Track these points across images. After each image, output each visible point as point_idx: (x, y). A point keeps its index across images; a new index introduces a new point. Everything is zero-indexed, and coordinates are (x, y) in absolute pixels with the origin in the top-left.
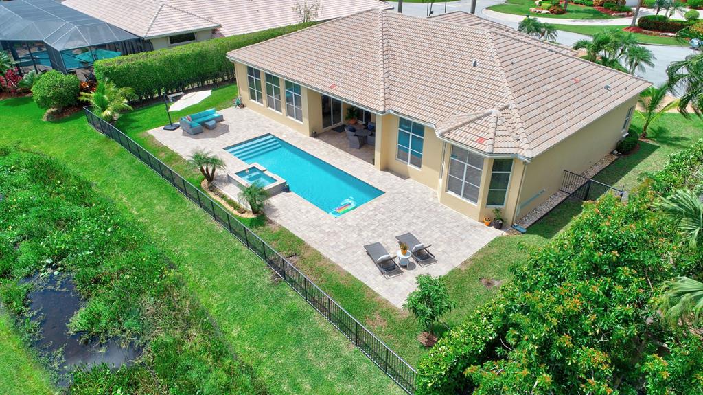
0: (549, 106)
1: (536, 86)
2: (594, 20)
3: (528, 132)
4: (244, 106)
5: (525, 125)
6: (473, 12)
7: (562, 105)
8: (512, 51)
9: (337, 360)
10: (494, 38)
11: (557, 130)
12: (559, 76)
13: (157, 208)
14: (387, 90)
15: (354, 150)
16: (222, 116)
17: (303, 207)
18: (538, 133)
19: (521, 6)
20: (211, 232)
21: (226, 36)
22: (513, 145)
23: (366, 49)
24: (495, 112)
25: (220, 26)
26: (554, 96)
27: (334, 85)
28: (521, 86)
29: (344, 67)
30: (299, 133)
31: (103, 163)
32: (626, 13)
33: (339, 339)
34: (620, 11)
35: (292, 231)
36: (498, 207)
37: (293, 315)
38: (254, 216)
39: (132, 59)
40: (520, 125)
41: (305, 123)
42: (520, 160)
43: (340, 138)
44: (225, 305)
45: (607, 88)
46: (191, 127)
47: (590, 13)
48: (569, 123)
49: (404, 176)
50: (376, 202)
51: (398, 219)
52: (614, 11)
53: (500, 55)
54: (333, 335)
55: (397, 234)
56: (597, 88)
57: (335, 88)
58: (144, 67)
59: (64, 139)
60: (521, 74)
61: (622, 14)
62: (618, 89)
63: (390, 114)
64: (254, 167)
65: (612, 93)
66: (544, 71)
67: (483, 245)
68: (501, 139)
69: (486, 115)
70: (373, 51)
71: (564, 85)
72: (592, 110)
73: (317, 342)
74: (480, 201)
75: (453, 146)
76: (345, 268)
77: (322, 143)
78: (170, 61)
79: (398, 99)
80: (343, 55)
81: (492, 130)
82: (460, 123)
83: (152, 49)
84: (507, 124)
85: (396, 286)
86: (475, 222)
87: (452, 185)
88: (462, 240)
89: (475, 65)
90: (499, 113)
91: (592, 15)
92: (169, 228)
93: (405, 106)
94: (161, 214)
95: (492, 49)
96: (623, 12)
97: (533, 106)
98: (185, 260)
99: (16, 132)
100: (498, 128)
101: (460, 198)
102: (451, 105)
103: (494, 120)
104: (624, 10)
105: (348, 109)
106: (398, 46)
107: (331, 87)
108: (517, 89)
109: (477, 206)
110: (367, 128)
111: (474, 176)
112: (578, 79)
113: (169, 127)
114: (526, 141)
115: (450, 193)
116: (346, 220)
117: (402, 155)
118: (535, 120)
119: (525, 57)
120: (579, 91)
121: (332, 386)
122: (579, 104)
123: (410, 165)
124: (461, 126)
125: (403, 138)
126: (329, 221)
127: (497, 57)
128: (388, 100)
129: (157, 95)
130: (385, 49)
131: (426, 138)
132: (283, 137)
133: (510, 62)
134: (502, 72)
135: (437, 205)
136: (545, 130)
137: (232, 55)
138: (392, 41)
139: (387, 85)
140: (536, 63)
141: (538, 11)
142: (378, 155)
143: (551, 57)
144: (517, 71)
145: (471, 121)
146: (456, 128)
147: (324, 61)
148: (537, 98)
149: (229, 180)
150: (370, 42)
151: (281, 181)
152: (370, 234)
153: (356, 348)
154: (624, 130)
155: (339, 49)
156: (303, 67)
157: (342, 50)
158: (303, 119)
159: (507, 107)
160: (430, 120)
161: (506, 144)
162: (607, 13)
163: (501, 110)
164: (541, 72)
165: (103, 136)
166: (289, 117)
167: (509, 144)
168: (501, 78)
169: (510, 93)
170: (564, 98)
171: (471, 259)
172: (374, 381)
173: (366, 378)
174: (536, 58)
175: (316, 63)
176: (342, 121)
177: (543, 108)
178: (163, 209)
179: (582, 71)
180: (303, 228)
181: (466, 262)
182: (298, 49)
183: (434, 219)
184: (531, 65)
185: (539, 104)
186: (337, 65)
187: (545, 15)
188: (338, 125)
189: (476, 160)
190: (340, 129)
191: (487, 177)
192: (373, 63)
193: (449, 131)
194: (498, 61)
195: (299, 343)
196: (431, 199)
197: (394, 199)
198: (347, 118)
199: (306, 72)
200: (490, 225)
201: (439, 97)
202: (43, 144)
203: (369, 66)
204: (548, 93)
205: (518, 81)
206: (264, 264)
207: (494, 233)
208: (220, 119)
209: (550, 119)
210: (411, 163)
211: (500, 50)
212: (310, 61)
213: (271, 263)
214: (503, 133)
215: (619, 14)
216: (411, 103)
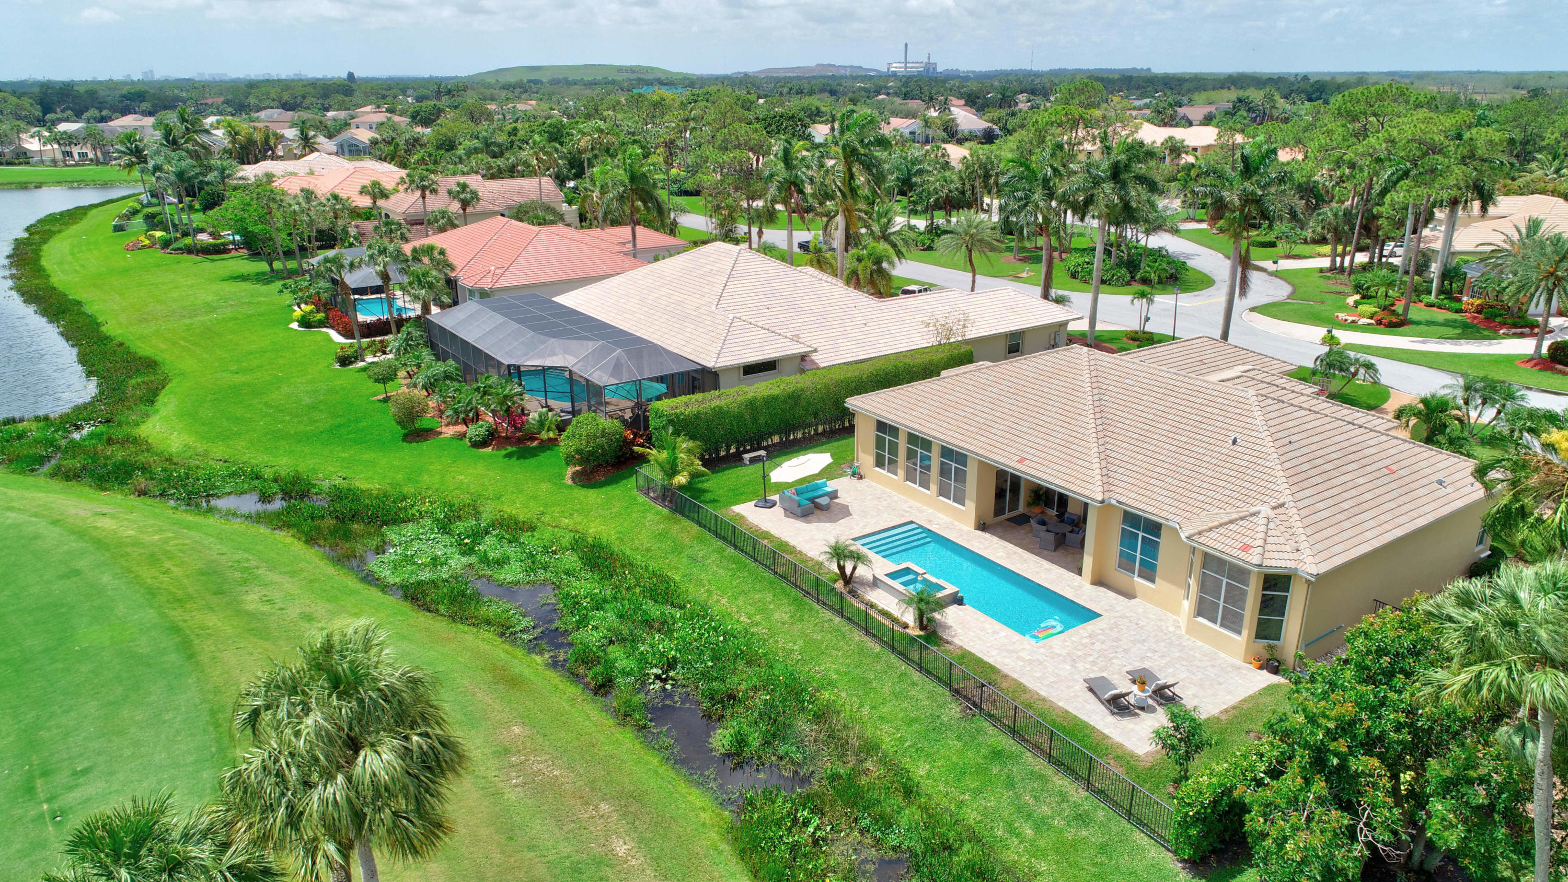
0: (1345, 505)
1: (1325, 477)
2: (1462, 341)
3: (1312, 540)
4: (861, 478)
5: (1309, 531)
6: (1225, 336)
7: (1366, 506)
8: (1290, 424)
9: (1064, 806)
10: (1262, 404)
11: (1356, 541)
12: (1364, 462)
13: (777, 616)
14: (1105, 471)
15: (1046, 552)
16: (836, 492)
17: (988, 626)
18: (1327, 543)
19: (1319, 307)
20: (862, 651)
21: (822, 365)
22: (1291, 556)
23: (1068, 408)
24: (1265, 510)
25: (815, 351)
26: (1354, 492)
27: (1023, 459)
28: (1303, 476)
29: (1036, 433)
30: (956, 523)
31: (678, 549)
32: (1527, 330)
33: (1062, 782)
34: (1515, 326)
35: (979, 655)
36: (1271, 642)
37: (997, 754)
38: (922, 633)
39: (702, 402)
40: (1301, 531)
41: (970, 509)
42: (1301, 577)
43: (1022, 530)
44: (902, 740)
45: (1440, 483)
46: (799, 506)
47: (1455, 327)
48: (1375, 532)
49: (1129, 594)
50: (1091, 626)
51: (1126, 651)
52: (1503, 325)
53: (1273, 430)
54: (1055, 779)
55: (1129, 668)
56: (1424, 481)
57: (1026, 462)
58: (719, 413)
59: (608, 512)
60: (1304, 459)
61: (1519, 330)
62: (1459, 485)
63: (1110, 505)
64: (908, 568)
65: (1449, 490)
66: (1339, 454)
67: (1251, 692)
68: (1274, 547)
69: (1252, 515)
70: (1078, 411)
71: (1371, 477)
72: (1414, 514)
73: (1036, 785)
74: (1245, 632)
75: (1206, 554)
76: (1061, 704)
77: (995, 539)
78: (751, 405)
79: (1122, 484)
80: (1032, 414)
81: (1262, 535)
82: (1216, 523)
83: (716, 387)
84: (1282, 528)
85: (1132, 730)
86: (1240, 663)
87: (1204, 609)
88: (1220, 684)
89: (1234, 442)
90: (1271, 513)
91: (1459, 331)
92: (800, 642)
93: (1133, 495)
94: (784, 623)
95: (1259, 421)
96: (1521, 327)
97: (1321, 505)
98: (831, 684)
99: (535, 498)
100: (1270, 533)
101: (1217, 627)
102: (1201, 498)
103: (1265, 521)
104: (1522, 323)
105: (1032, 491)
106: (1115, 406)
107: (1019, 462)
108: (1297, 479)
109: (1241, 640)
110: (1062, 521)
111: (1236, 597)
112: (1394, 468)
113: (761, 504)
114: (1308, 552)
115: (1201, 620)
116: (1051, 647)
117: (1126, 563)
118: (1323, 524)
119: (1310, 433)
120: (1393, 485)
121: (1061, 831)
122: (1391, 505)
123: (1137, 579)
124: (1217, 527)
125: (1128, 538)
126: (1028, 647)
127: (1267, 433)
128: (1107, 485)
129: (723, 453)
130: (1097, 410)
131: (1164, 541)
132: (933, 528)
133: (1287, 440)
134: (1275, 455)
135: (1180, 637)
136: (1337, 539)
137: (853, 403)
138: (1106, 398)
139: (1104, 463)
140: (1328, 442)
141: (1350, 319)
142: (1088, 562)
143: (1351, 434)
144: (1297, 453)
145: (1231, 522)
146: (1210, 529)
147: (1006, 423)
148: (1327, 494)
149: (875, 583)
150: (1072, 398)
151: (950, 589)
152: (1088, 666)
153: (1087, 794)
154: (1481, 547)
155: (1026, 406)
156: (972, 429)
157: (1031, 408)
158: (967, 501)
159: (1282, 505)
160: (1170, 516)
161: (1281, 555)
162: (1489, 328)
163: (1274, 508)
164: (1334, 456)
165: (666, 511)
166: (941, 498)
167: (1286, 556)
168: (1273, 462)
169: (1286, 486)
170: (1368, 496)
171: (1234, 708)
172: (1115, 829)
173: (1102, 825)
174: (1328, 434)
175: (992, 424)
176: (1022, 508)
177: (1336, 509)
178: (786, 617)
179: (1401, 456)
180: (994, 653)
181: (1226, 711)
182: (960, 401)
183: (1178, 654)
184: (1321, 445)
185: (1330, 502)
186: (1024, 429)
187: (1366, 329)
188: (1014, 514)
189: (1239, 573)
190: (1021, 520)
191: (1255, 598)
192: (1081, 430)
193: (1200, 533)
194: (1269, 439)
195: (1010, 784)
196: (1172, 629)
197: (1117, 625)
198: (1029, 505)
199: (978, 437)
200: (1261, 668)
201: (1183, 484)
202: (577, 518)
203: (1074, 434)
204: (1344, 487)
205: (1299, 469)
206: (947, 693)
207: (1266, 679)
208: (834, 495)
209: (1347, 524)
210: (1139, 576)
211: (1271, 423)
212: (982, 421)
213: (957, 692)
214: (1276, 540)
215: (1514, 330)
216: (1142, 491)
